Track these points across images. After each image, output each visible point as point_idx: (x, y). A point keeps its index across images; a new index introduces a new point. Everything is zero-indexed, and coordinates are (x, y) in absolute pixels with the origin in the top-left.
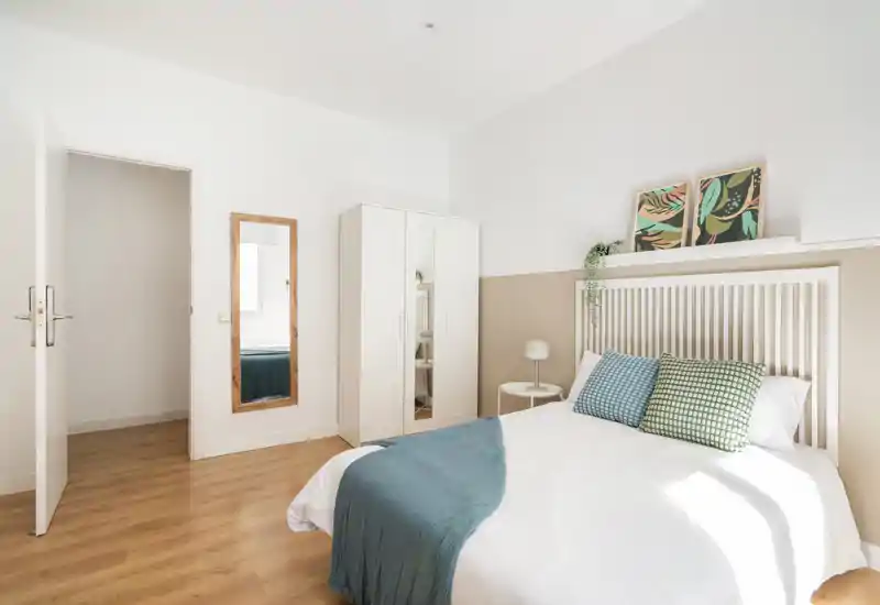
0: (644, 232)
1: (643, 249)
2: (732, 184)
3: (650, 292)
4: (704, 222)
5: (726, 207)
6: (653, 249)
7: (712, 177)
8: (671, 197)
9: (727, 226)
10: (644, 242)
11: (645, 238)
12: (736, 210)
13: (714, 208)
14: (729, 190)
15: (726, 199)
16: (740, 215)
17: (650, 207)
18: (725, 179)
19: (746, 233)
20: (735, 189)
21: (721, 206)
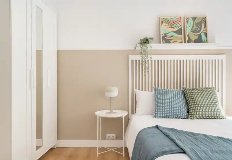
0: (165, 35)
1: (166, 42)
2: (197, 21)
3: (169, 61)
4: (189, 34)
5: (195, 30)
6: (170, 43)
7: (190, 17)
8: (174, 22)
9: (197, 37)
10: (166, 39)
11: (166, 38)
12: (199, 31)
13: (192, 30)
14: (196, 23)
15: (195, 27)
16: (201, 34)
17: (167, 25)
18: (194, 19)
19: (203, 41)
20: (198, 23)
21: (194, 29)
